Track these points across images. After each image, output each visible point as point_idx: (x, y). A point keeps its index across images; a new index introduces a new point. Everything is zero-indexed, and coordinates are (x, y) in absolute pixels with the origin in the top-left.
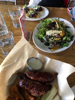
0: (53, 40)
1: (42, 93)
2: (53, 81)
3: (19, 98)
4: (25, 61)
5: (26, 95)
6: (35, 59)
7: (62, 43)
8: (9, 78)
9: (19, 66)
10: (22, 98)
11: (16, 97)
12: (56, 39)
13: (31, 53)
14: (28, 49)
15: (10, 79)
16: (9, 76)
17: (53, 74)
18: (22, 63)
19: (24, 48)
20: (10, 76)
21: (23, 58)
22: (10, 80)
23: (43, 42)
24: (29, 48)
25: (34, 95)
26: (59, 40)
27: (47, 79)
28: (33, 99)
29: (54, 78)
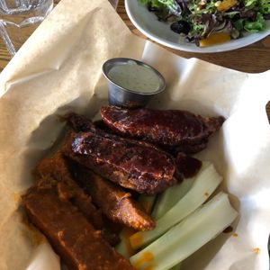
0: (208, 8)
1: (163, 175)
2: (205, 148)
3: (71, 195)
4: (95, 73)
5: (100, 187)
6: (135, 63)
7: (241, 21)
8: (33, 128)
9: (70, 91)
10: (83, 196)
11: (59, 191)
12: (216, 4)
13: (118, 48)
14: (105, 30)
15: (35, 133)
16: (32, 121)
17: (207, 119)
18: (84, 81)
19: (92, 23)
20: (37, 122)
21: (88, 58)
22: (37, 135)
23: (165, 20)
24: (110, 24)
25: (130, 187)
26: (230, 10)
27: (183, 134)
28: (129, 198)
29: (210, 133)
